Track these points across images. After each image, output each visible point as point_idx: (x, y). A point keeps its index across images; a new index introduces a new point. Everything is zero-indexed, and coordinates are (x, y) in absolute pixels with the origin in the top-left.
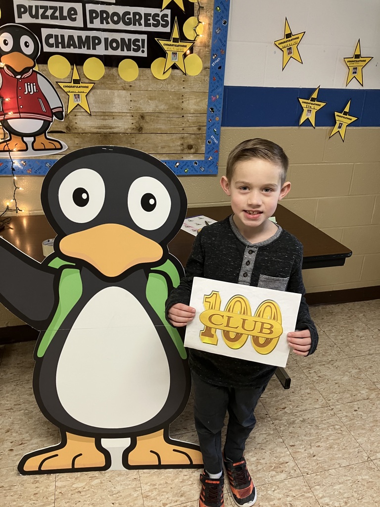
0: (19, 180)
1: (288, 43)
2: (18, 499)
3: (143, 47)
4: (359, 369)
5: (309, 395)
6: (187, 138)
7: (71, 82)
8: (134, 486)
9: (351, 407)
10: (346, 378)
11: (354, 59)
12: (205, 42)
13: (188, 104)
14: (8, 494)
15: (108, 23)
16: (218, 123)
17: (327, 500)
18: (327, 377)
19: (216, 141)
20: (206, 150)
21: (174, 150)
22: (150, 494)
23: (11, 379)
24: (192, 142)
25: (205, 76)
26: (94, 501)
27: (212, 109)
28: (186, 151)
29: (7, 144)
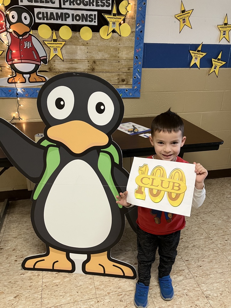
0: (21, 100)
1: (183, 16)
2: (20, 289)
3: (95, 19)
4: (228, 216)
5: (197, 231)
6: (121, 75)
7: (52, 41)
8: (90, 282)
9: (223, 238)
10: (220, 222)
11: (223, 26)
12: (132, 16)
13: (122, 54)
14: (13, 286)
15: (74, 5)
16: (140, 66)
17: (209, 292)
18: (208, 221)
19: (139, 77)
20: (133, 82)
21: (114, 82)
22: (100, 287)
23: (16, 220)
24: (124, 77)
25: (132, 37)
26: (66, 290)
27: (136, 57)
28: (121, 83)
29: (14, 79)
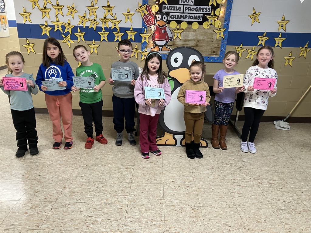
1: (254, 16)
3: (201, 18)
6: (213, 49)
7: (176, 29)
11: (282, 21)
12: (223, 16)
15: (190, 11)
16: (225, 44)
19: (224, 50)
20: (220, 53)
21: (208, 53)
24: (215, 50)
28: (212, 53)
29: (154, 49)
